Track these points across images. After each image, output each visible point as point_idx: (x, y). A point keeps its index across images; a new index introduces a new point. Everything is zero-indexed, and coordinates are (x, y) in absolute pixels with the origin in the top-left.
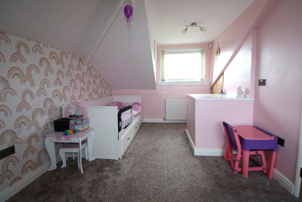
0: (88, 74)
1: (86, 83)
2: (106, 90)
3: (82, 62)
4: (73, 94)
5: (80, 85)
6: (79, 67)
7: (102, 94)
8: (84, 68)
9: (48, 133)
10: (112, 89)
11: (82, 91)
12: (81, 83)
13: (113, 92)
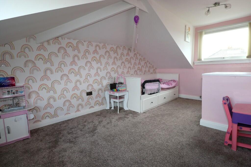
0: (134, 58)
1: (133, 64)
2: (150, 69)
3: (130, 50)
4: (123, 71)
5: (128, 65)
6: (128, 54)
7: (145, 72)
8: (132, 54)
9: (107, 90)
10: (156, 69)
11: (129, 69)
12: (128, 63)
13: (157, 71)
